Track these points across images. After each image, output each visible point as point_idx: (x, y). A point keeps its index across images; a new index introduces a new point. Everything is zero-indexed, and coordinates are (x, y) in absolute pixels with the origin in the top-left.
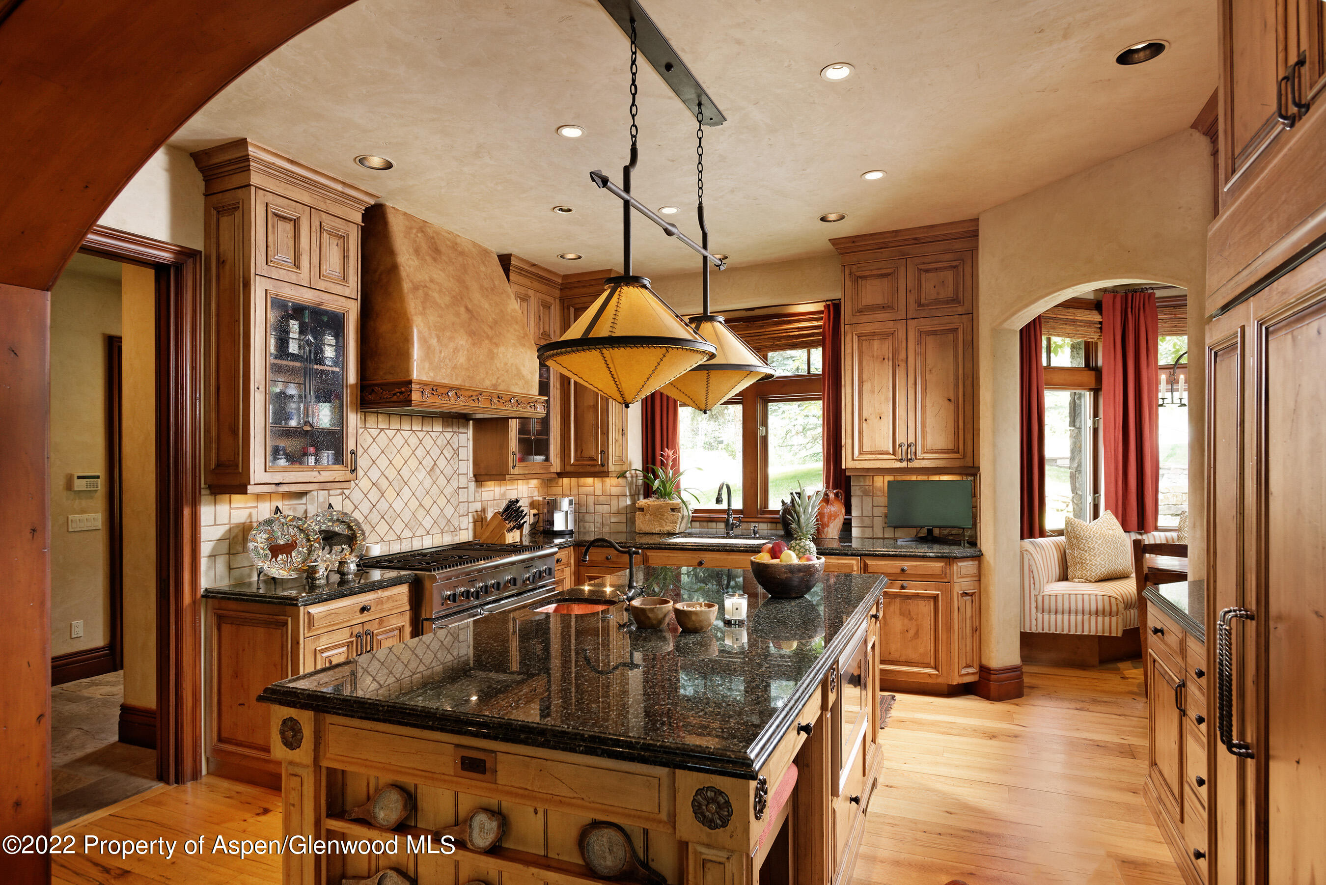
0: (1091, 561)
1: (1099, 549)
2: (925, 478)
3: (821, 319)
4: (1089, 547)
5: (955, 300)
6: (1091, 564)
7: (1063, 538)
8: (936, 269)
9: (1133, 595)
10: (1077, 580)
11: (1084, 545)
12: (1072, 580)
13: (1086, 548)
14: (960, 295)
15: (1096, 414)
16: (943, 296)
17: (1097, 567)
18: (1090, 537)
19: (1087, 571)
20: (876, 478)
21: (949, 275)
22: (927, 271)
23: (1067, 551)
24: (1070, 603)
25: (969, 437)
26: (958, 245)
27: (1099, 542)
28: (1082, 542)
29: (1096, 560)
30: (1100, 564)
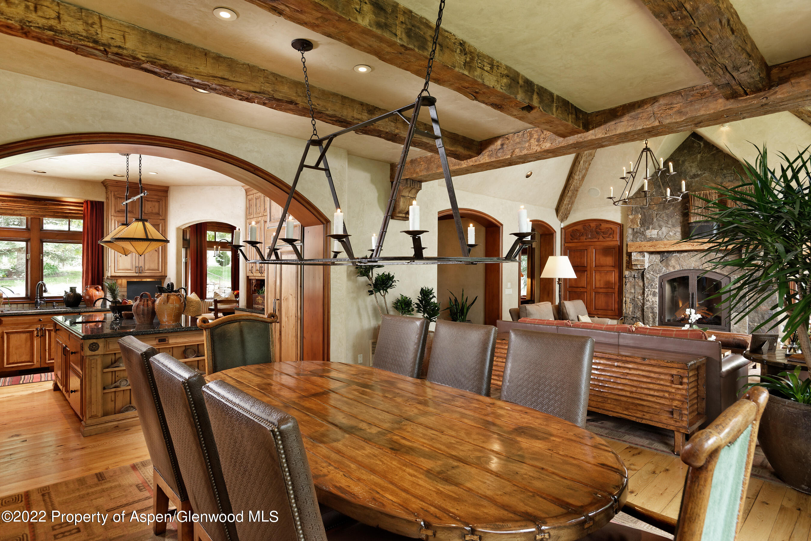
2: (140, 280)
3: (82, 207)
5: (158, 214)
8: (152, 201)
14: (161, 213)
15: (186, 257)
16: (154, 211)
20: (118, 280)
21: (157, 204)
22: (148, 201)
25: (163, 265)
26: (160, 194)
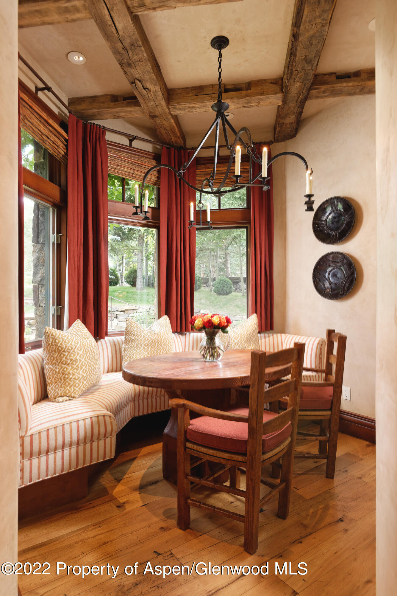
0: (73, 375)
1: (80, 361)
4: (71, 360)
6: (75, 379)
7: (40, 351)
9: (113, 405)
10: (60, 399)
11: (66, 358)
12: (54, 399)
13: (69, 362)
17: (79, 381)
18: (72, 348)
19: (70, 387)
23: (46, 367)
24: (64, 436)
27: (81, 353)
28: (64, 355)
29: (79, 373)
30: (83, 376)
